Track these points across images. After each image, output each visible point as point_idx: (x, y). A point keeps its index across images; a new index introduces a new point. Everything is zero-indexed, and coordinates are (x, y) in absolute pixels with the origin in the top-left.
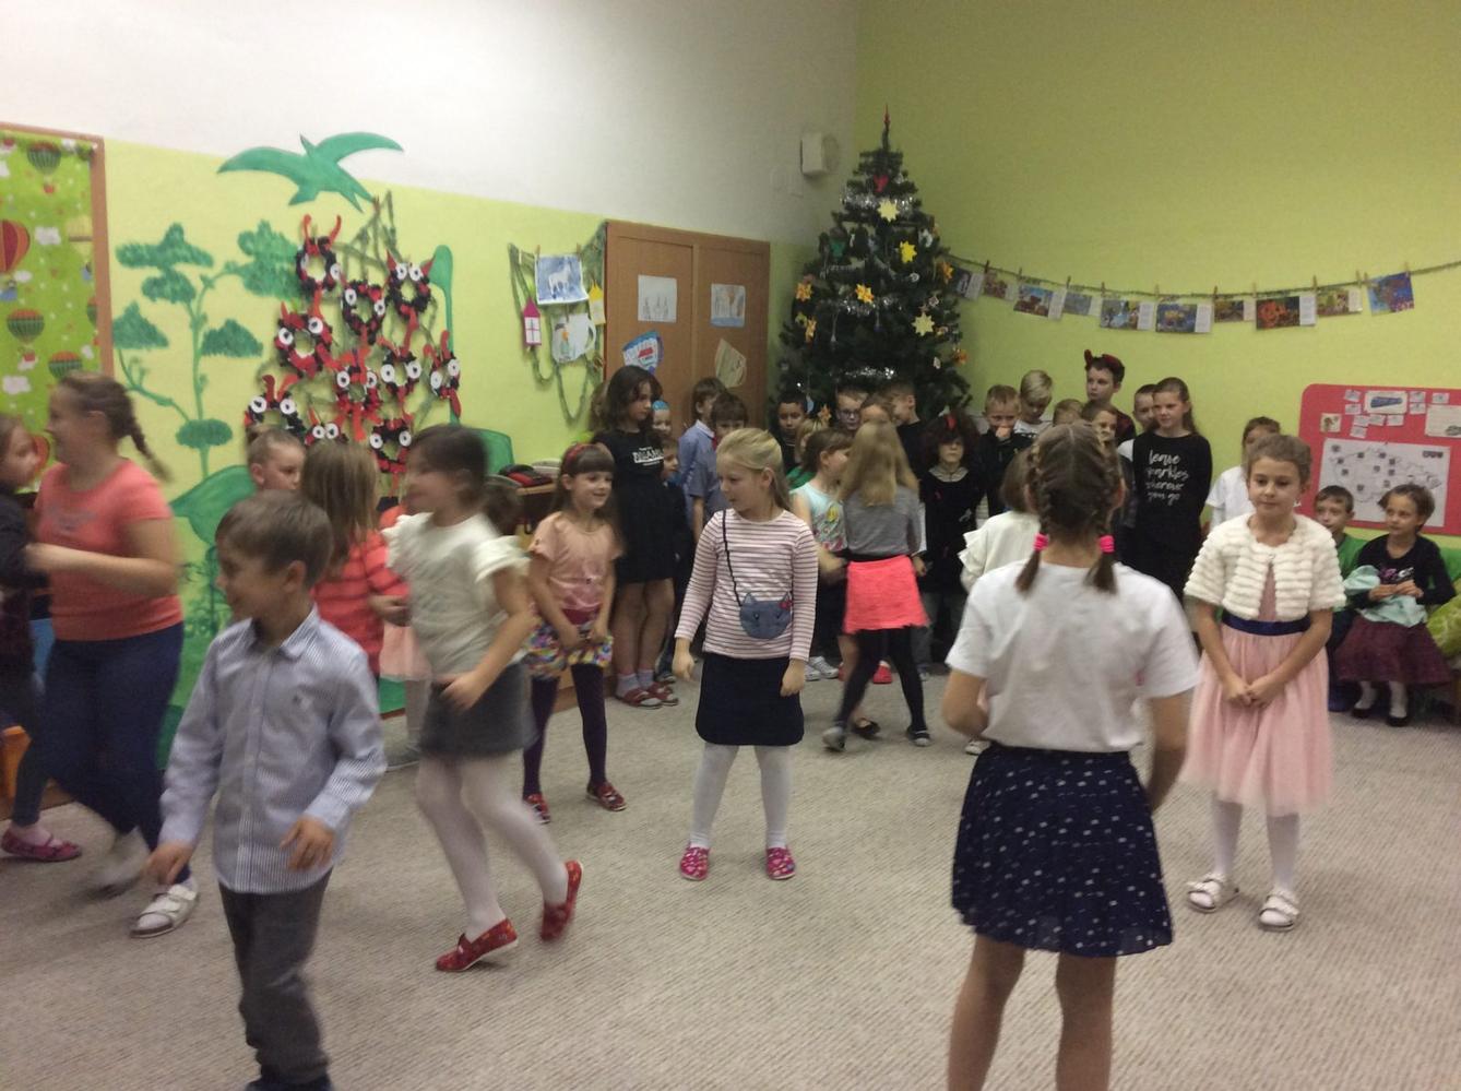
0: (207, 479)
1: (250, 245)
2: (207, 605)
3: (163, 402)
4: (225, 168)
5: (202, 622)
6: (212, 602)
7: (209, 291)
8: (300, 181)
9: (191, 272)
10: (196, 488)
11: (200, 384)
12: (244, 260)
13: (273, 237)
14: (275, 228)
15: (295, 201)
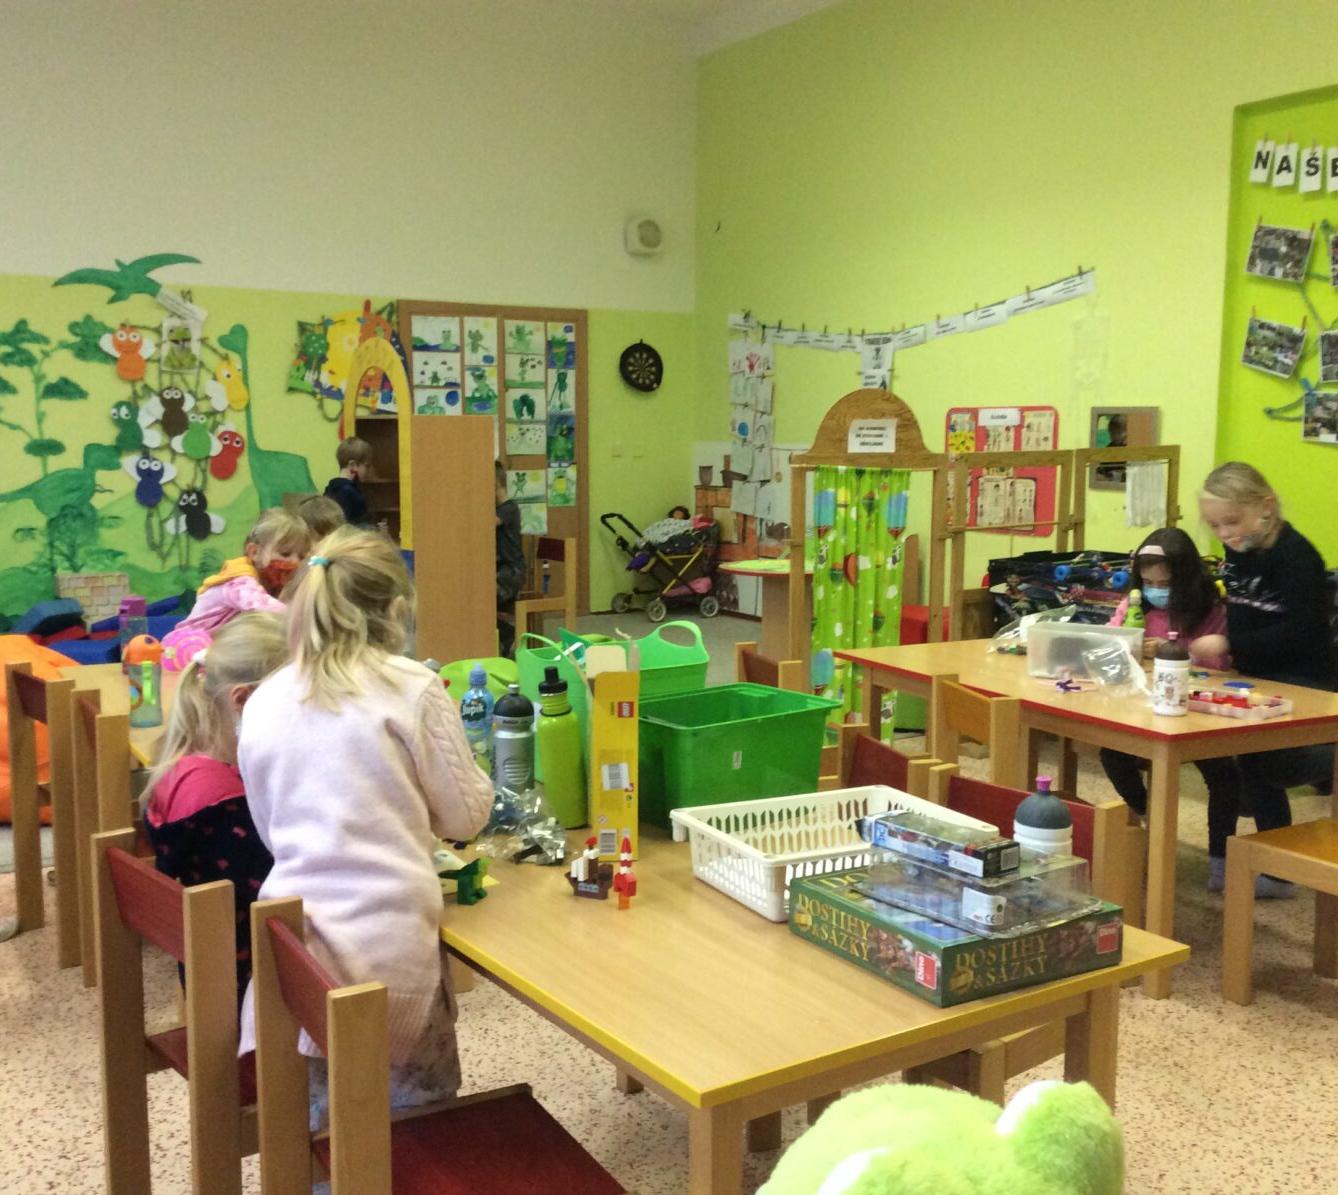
0: (46, 476)
1: (78, 331)
2: (48, 555)
3: (13, 427)
4: (59, 283)
5: (45, 565)
6: (52, 554)
7: (47, 360)
8: (117, 288)
9: (34, 349)
10: (41, 480)
11: (40, 418)
12: (72, 339)
13: (96, 324)
14: (98, 318)
15: (113, 300)
